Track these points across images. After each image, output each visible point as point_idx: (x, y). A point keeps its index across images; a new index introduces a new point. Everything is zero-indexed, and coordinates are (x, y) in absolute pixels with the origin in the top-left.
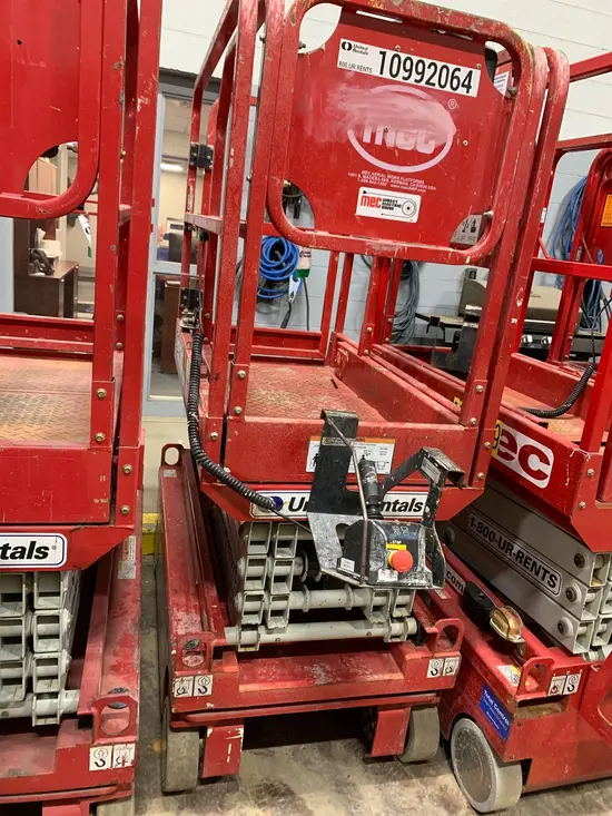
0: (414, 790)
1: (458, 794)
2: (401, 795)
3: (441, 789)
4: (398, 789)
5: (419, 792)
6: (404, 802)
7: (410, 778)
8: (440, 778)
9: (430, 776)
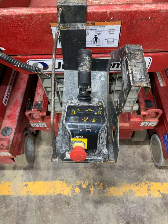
0: (133, 149)
1: (149, 153)
2: (127, 151)
3: (143, 151)
4: (127, 148)
5: (134, 150)
6: (128, 154)
7: (133, 145)
8: (145, 146)
9: (141, 145)
